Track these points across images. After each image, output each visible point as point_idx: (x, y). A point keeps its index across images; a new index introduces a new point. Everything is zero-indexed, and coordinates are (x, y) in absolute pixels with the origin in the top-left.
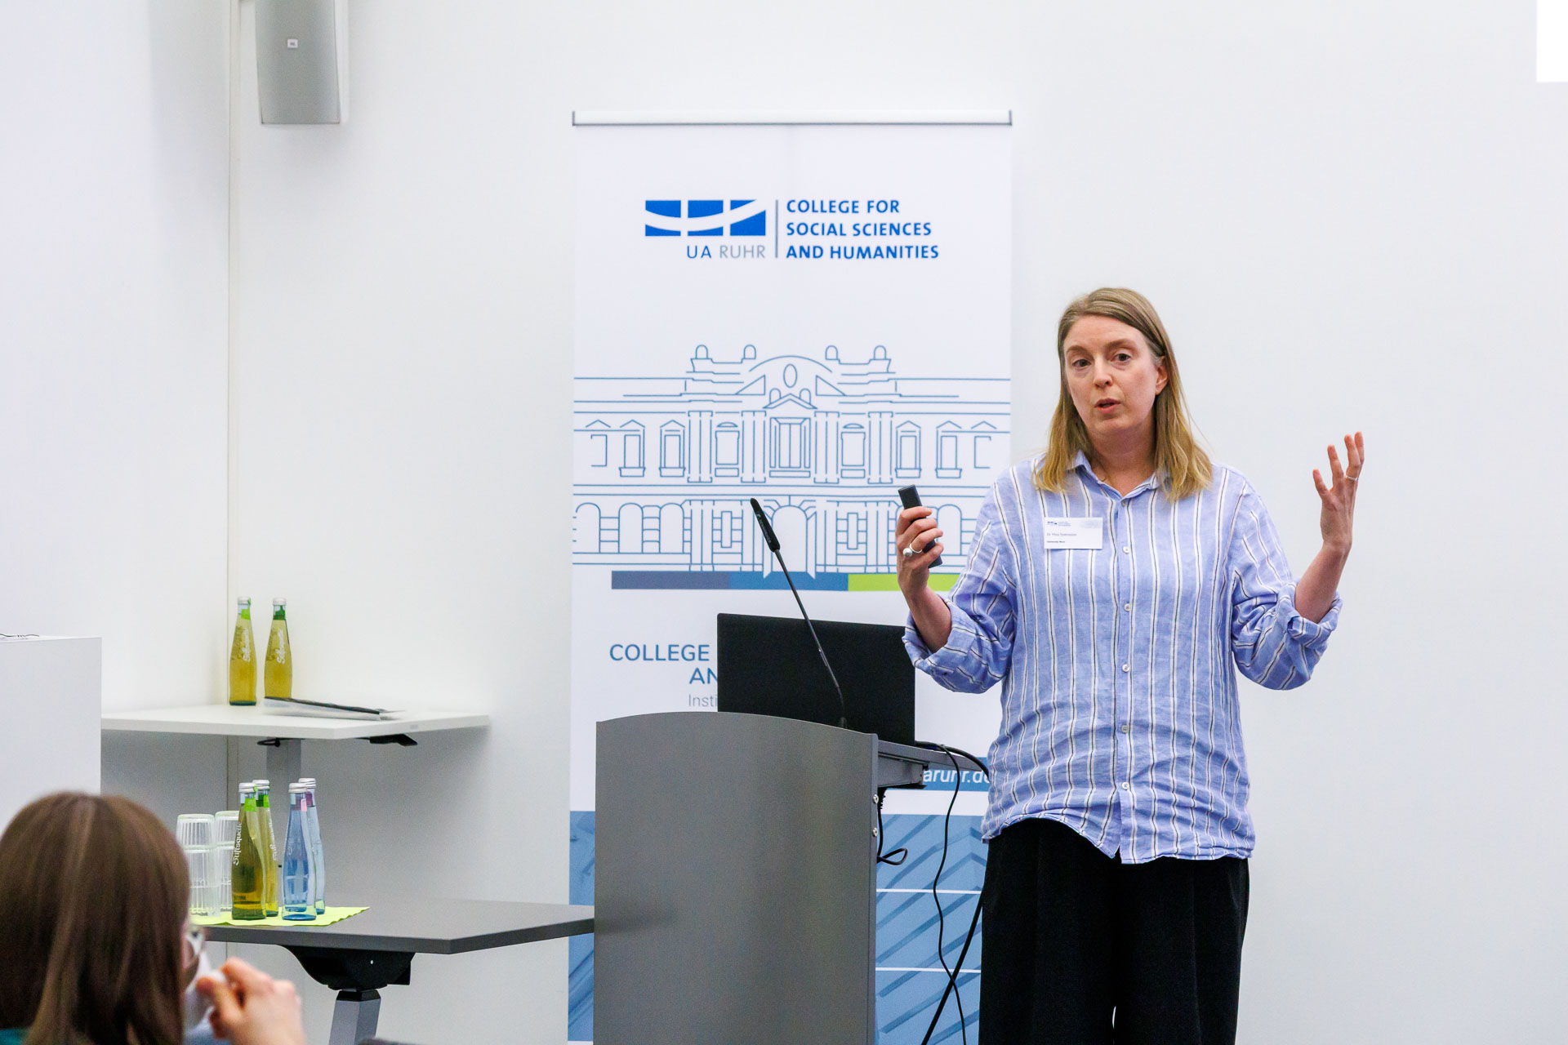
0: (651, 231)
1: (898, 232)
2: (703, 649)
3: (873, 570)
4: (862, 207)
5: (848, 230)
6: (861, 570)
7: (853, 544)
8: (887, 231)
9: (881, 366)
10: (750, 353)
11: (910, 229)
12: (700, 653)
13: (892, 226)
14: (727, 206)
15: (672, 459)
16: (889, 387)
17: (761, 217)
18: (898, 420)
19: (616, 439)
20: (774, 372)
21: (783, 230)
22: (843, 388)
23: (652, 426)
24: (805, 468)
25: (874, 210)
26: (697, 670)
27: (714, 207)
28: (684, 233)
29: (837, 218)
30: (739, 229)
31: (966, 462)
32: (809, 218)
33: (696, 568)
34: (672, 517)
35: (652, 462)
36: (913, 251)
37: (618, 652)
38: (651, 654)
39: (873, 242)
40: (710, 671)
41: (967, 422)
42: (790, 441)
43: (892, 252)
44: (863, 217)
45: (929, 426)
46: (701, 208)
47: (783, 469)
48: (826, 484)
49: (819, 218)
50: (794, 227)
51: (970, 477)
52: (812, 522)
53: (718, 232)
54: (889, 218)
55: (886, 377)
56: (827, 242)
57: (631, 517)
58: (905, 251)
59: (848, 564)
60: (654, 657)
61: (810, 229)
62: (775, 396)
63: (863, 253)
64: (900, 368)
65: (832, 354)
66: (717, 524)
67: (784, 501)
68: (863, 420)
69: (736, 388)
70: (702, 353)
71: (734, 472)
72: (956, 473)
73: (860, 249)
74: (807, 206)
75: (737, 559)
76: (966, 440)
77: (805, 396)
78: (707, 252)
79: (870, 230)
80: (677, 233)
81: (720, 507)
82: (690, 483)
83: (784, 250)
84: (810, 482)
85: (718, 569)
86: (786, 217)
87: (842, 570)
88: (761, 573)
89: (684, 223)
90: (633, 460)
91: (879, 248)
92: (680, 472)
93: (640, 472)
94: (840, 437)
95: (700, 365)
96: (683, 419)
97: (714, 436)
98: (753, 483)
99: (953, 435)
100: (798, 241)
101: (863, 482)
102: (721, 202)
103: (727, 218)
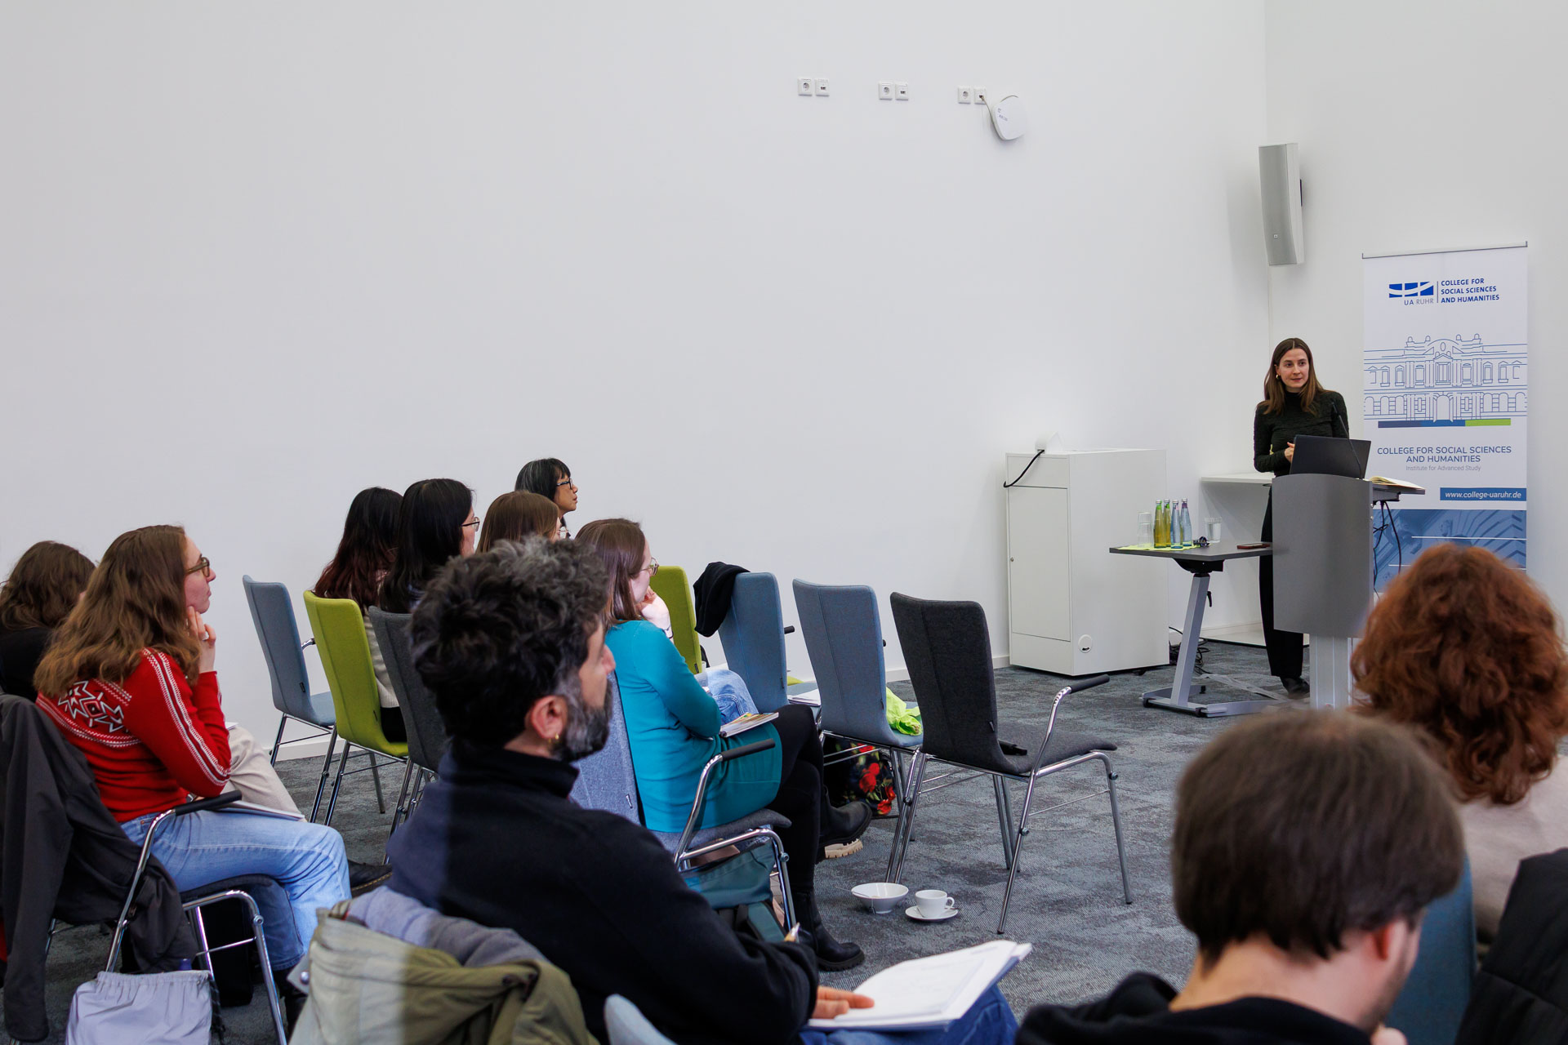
0: (1391, 296)
1: (1483, 291)
2: (1412, 449)
3: (1475, 418)
4: (1470, 282)
5: (1465, 291)
6: (1470, 418)
7: (1467, 408)
8: (1479, 291)
9: (1478, 341)
10: (1428, 339)
11: (1487, 291)
12: (1411, 451)
13: (1481, 288)
14: (1419, 285)
15: (1400, 380)
16: (1480, 349)
17: (1432, 288)
18: (1484, 361)
19: (1379, 373)
20: (1437, 346)
21: (1440, 292)
22: (1463, 351)
23: (1392, 367)
24: (1449, 381)
25: (1474, 283)
26: (1409, 457)
27: (1414, 285)
28: (1403, 296)
29: (1460, 287)
30: (1424, 293)
31: (1510, 376)
32: (1450, 287)
33: (1409, 420)
34: (1400, 401)
35: (1392, 380)
36: (1489, 297)
37: (1381, 451)
38: (1392, 451)
39: (1474, 295)
40: (1414, 458)
41: (1510, 361)
42: (1443, 370)
43: (1481, 298)
44: (1470, 286)
45: (1496, 363)
46: (1409, 286)
47: (1440, 382)
48: (1457, 387)
49: (1454, 287)
50: (1444, 291)
51: (1512, 382)
52: (1452, 400)
53: (1416, 294)
54: (1480, 285)
55: (1478, 345)
56: (1457, 296)
57: (1385, 401)
58: (1486, 297)
59: (1465, 416)
61: (1450, 291)
62: (1437, 354)
63: (1470, 299)
64: (1484, 342)
65: (1459, 338)
66: (1417, 403)
67: (1441, 393)
68: (1471, 362)
69: (1422, 352)
71: (1422, 384)
72: (1505, 380)
73: (1469, 297)
74: (1449, 283)
75: (1423, 416)
76: (1510, 368)
77: (1449, 354)
78: (1412, 302)
79: (1473, 290)
80: (1401, 296)
81: (1417, 396)
82: (1407, 388)
83: (1440, 300)
84: (1451, 386)
85: (1417, 419)
86: (1441, 288)
87: (1463, 418)
88: (1433, 420)
89: (1403, 292)
90: (1385, 381)
91: (1476, 297)
92: (1402, 384)
93: (1388, 384)
94: (1462, 369)
95: (1409, 344)
96: (1404, 365)
97: (1415, 371)
98: (1430, 387)
99: (1505, 366)
100: (1445, 296)
101: (1471, 385)
102: (1417, 283)
103: (1419, 289)
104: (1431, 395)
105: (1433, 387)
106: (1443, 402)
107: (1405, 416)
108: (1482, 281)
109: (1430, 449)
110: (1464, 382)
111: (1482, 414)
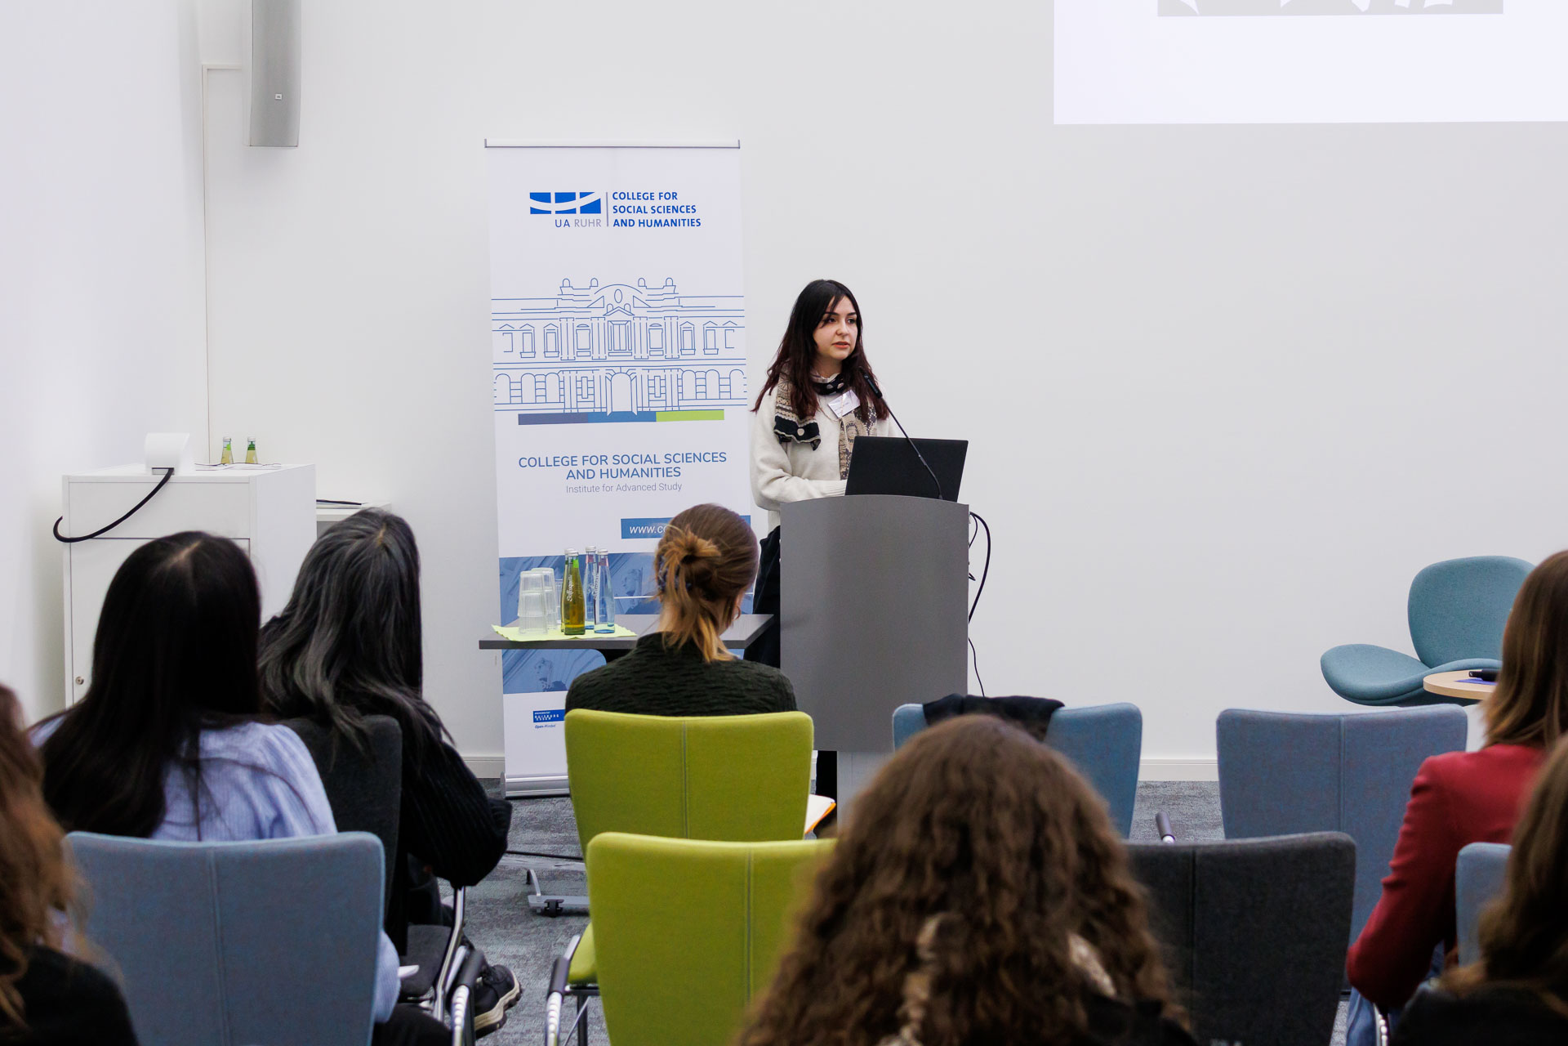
0: (534, 211)
1: (677, 212)
2: (574, 459)
3: (670, 409)
4: (656, 196)
5: (648, 210)
6: (663, 409)
7: (658, 394)
8: (671, 211)
9: (671, 289)
10: (594, 283)
11: (684, 209)
12: (572, 461)
13: (673, 207)
14: (578, 196)
15: (551, 347)
16: (675, 302)
17: (598, 202)
18: (681, 321)
19: (517, 335)
20: (608, 294)
21: (611, 210)
22: (647, 302)
23: (539, 326)
24: (629, 350)
25: (663, 198)
26: (571, 470)
27: (570, 197)
28: (553, 212)
29: (642, 203)
30: (585, 210)
31: (720, 345)
32: (626, 203)
33: (567, 411)
34: (552, 380)
35: (540, 348)
36: (686, 222)
37: (524, 462)
38: (543, 461)
39: (663, 217)
40: (578, 471)
41: (720, 322)
42: (619, 334)
43: (674, 223)
44: (657, 202)
45: (699, 324)
46: (563, 197)
47: (616, 351)
48: (641, 359)
49: (632, 203)
50: (617, 208)
51: (723, 353)
52: (634, 382)
53: (573, 211)
54: (672, 203)
55: (673, 296)
56: (637, 217)
57: (528, 382)
58: (682, 222)
59: (656, 406)
60: (545, 464)
61: (627, 209)
62: (610, 308)
63: (658, 223)
64: (681, 291)
65: (642, 283)
66: (579, 385)
67: (617, 370)
68: (661, 322)
69: (589, 303)
70: (566, 283)
71: (588, 354)
72: (715, 351)
73: (656, 221)
74: (624, 196)
75: (591, 405)
76: (720, 332)
77: (627, 308)
78: (567, 223)
79: (661, 210)
80: (549, 212)
81: (580, 374)
82: (563, 361)
83: (612, 222)
84: (632, 358)
85: (580, 411)
86: (612, 203)
87: (652, 410)
88: (606, 413)
89: (553, 206)
90: (528, 348)
91: (666, 220)
92: (556, 354)
93: (532, 355)
94: (648, 332)
95: (566, 291)
96: (557, 323)
97: (575, 333)
98: (599, 360)
99: (713, 329)
100: (619, 216)
101: (663, 358)
102: (574, 193)
103: (578, 203)
104: (603, 372)
105: (605, 360)
106: (621, 382)
107: (562, 406)
108: (674, 196)
109: (604, 458)
110: (652, 353)
111: (681, 403)
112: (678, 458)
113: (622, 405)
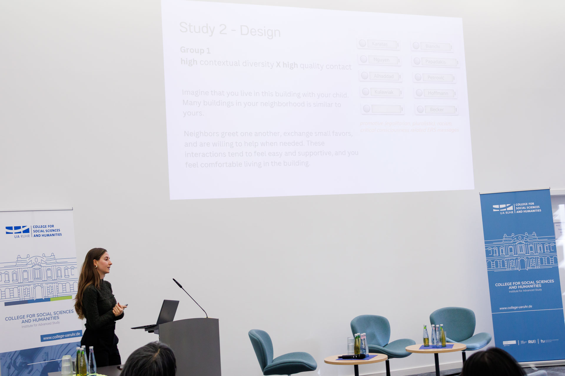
0: (7, 233)
1: (54, 231)
2: (24, 316)
4: (47, 226)
5: (45, 231)
6: (52, 297)
7: (50, 292)
8: (52, 231)
9: (53, 257)
10: (28, 256)
11: (56, 230)
12: (23, 317)
13: (53, 230)
14: (22, 227)
15: (15, 279)
16: (55, 261)
17: (28, 229)
18: (57, 267)
19: (3, 275)
20: (33, 259)
21: (33, 232)
22: (46, 262)
23: (10, 272)
24: (40, 278)
25: (49, 227)
26: (23, 320)
27: (19, 228)
28: (14, 233)
29: (43, 229)
30: (24, 232)
31: (70, 274)
32: (37, 229)
33: (21, 300)
34: (16, 290)
36: (57, 234)
37: (7, 319)
38: (14, 318)
39: (50, 233)
40: (25, 320)
41: (69, 267)
42: (37, 272)
43: (53, 235)
44: (47, 228)
45: (63, 268)
46: (16, 228)
47: (36, 279)
48: (45, 281)
49: (39, 229)
50: (35, 231)
51: (71, 277)
52: (43, 288)
53: (20, 232)
54: (52, 228)
55: (54, 259)
56: (41, 233)
57: (7, 291)
58: (56, 234)
59: (50, 296)
60: (14, 319)
61: (38, 231)
62: (34, 264)
63: (48, 235)
64: (56, 257)
65: (44, 255)
66: (25, 291)
67: (37, 285)
68: (50, 268)
69: (26, 263)
70: (19, 257)
71: (27, 280)
72: (68, 276)
73: (47, 235)
74: (37, 227)
75: (29, 297)
76: (69, 270)
77: (39, 264)
78: (18, 237)
79: (49, 231)
80: (12, 233)
81: (25, 287)
82: (19, 283)
83: (33, 235)
84: (42, 281)
85: (25, 300)
86: (33, 229)
87: (49, 297)
88: (34, 300)
89: (14, 231)
90: (7, 279)
91: (51, 234)
92: (16, 281)
93: (8, 282)
94: (46, 271)
95: (19, 259)
96: (16, 270)
97: (23, 273)
98: (31, 282)
99: (66, 269)
100: (36, 234)
101: (52, 280)
102: (20, 227)
103: (22, 230)
104: (32, 286)
105: (33, 282)
106: (38, 289)
107: (19, 298)
108: (53, 226)
109: (34, 315)
110: (48, 278)
111: (58, 294)
112: (58, 313)
113: (39, 297)
